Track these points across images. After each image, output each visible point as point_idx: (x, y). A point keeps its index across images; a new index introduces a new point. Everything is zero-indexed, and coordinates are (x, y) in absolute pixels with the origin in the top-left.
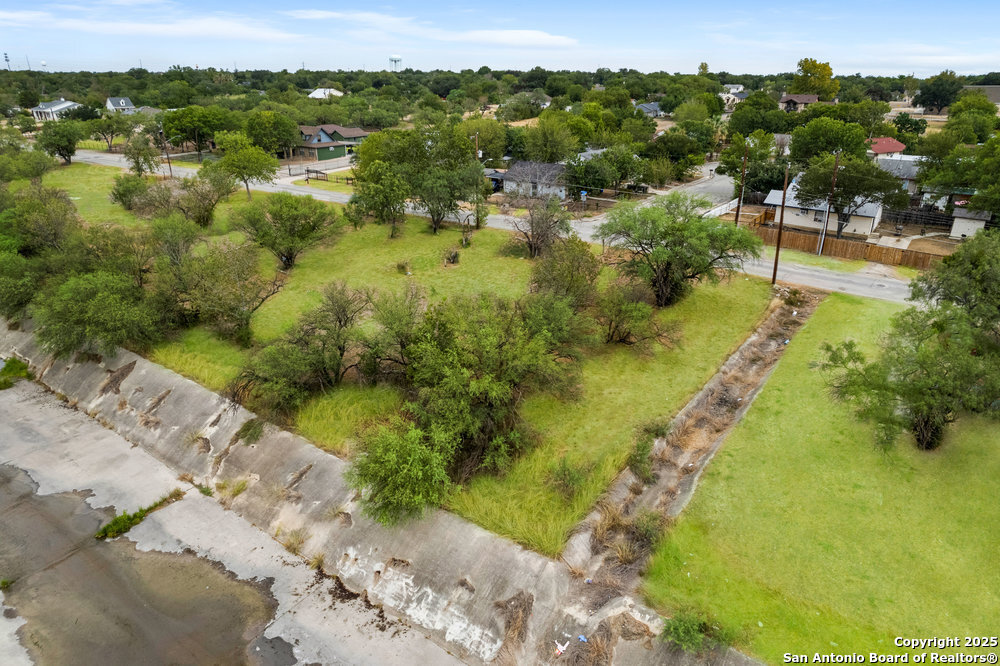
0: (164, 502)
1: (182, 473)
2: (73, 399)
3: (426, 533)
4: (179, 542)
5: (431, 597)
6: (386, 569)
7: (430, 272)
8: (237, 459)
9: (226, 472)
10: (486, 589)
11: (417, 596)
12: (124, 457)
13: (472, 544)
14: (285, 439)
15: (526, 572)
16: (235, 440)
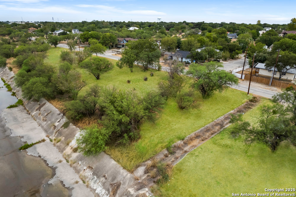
0: (39, 142)
1: (48, 134)
2: (30, 112)
3: (100, 160)
4: (38, 153)
5: (95, 179)
6: (87, 169)
7: (137, 83)
8: (61, 132)
9: (58, 135)
10: (110, 179)
11: (92, 178)
12: (35, 128)
13: (110, 165)
14: (74, 128)
15: (122, 176)
16: (62, 127)
